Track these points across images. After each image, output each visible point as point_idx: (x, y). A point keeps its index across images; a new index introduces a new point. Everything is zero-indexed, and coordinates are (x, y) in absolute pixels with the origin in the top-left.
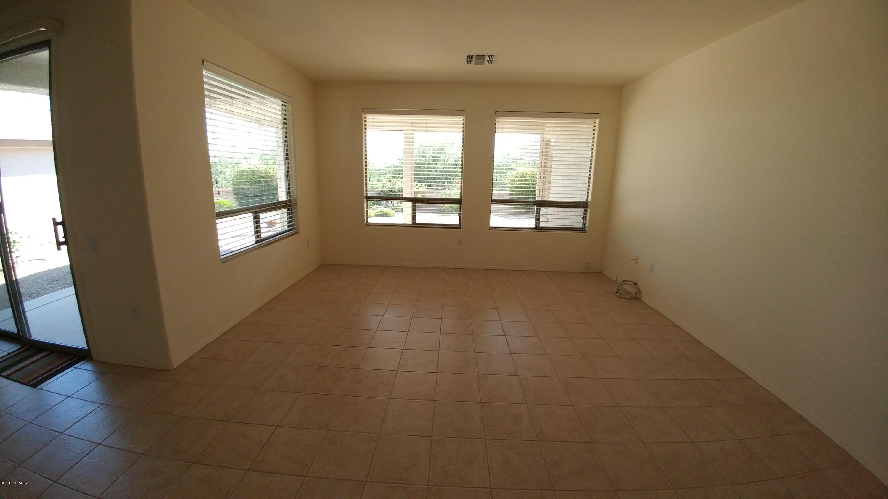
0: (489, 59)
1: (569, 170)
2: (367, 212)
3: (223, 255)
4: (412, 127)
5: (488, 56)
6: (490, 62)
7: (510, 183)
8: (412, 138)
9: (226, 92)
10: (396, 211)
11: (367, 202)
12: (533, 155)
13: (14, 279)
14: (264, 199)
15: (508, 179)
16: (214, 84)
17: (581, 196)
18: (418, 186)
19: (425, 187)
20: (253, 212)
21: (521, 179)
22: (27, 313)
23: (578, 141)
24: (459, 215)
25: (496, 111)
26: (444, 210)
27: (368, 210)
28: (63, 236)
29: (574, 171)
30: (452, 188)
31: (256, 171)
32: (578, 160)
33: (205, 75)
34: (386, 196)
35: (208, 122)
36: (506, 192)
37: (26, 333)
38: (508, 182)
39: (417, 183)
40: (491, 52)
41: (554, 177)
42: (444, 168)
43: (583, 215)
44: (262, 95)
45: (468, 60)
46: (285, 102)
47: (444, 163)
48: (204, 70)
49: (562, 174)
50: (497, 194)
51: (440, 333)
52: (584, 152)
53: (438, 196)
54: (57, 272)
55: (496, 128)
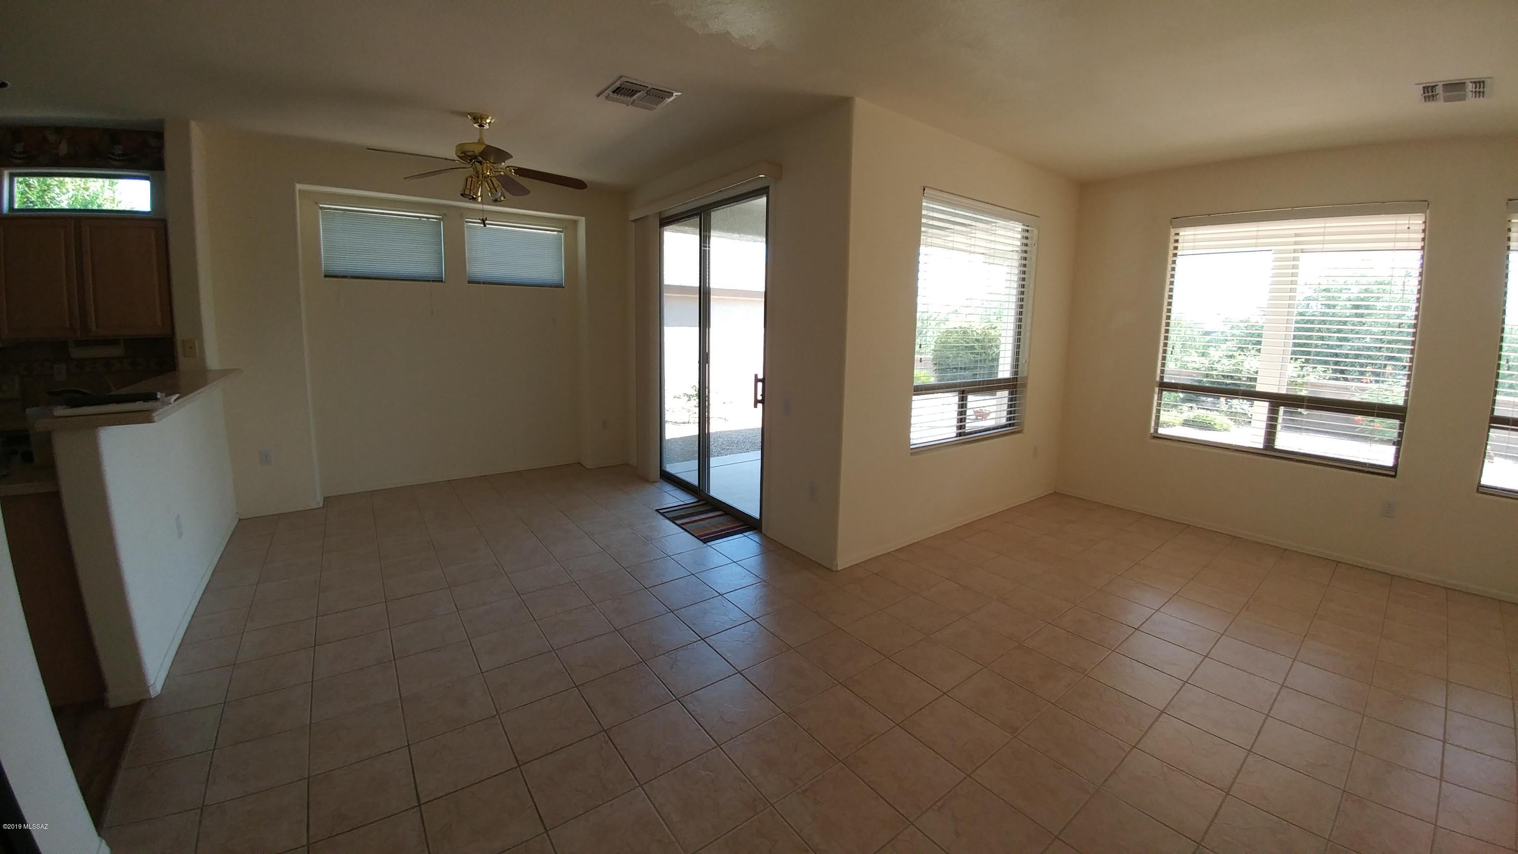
0: (1476, 88)
2: (1160, 413)
3: (914, 445)
4: (1296, 243)
5: (1471, 82)
8: (1294, 267)
10: (1233, 419)
11: (1162, 394)
13: (707, 432)
14: (976, 374)
16: (934, 216)
18: (1303, 370)
19: (1325, 376)
20: (960, 392)
24: (1395, 445)
25: (1510, 200)
28: (762, 393)
30: (1391, 381)
31: (970, 332)
33: (924, 206)
34: (1215, 386)
37: (706, 489)
40: (1476, 76)
45: (1427, 95)
46: (1028, 226)
48: (924, 200)
50: (1506, 403)
55: (1511, 239)
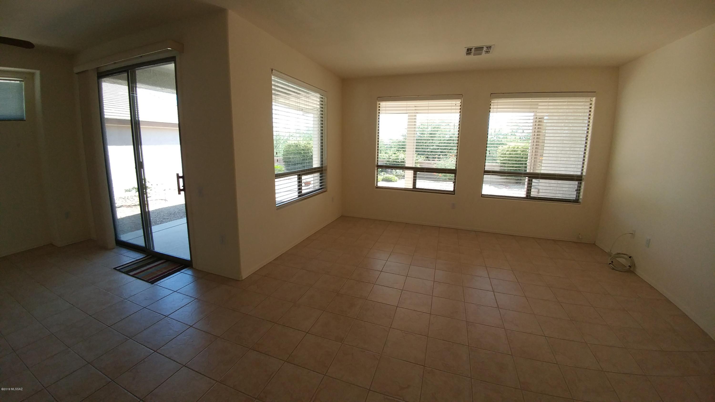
0: (487, 50)
1: (563, 145)
2: (378, 178)
3: (278, 204)
4: (415, 110)
5: (486, 47)
6: (487, 52)
7: (501, 156)
8: (415, 119)
9: (285, 90)
10: (398, 178)
11: (378, 170)
12: (525, 131)
13: (147, 211)
14: (305, 166)
15: (499, 153)
16: (278, 85)
17: (575, 170)
18: (418, 158)
19: (423, 159)
20: (297, 175)
21: (512, 153)
22: (153, 234)
23: (573, 118)
24: (453, 183)
25: (491, 94)
26: (439, 178)
27: (378, 176)
28: (183, 185)
29: (568, 145)
30: (447, 160)
31: (299, 146)
32: (572, 135)
33: (273, 79)
34: (391, 165)
35: (274, 112)
36: (497, 164)
37: (151, 247)
38: (499, 155)
39: (417, 155)
40: (488, 44)
41: (547, 152)
42: (439, 143)
43: (577, 187)
44: (308, 91)
45: (468, 52)
46: (322, 96)
47: (440, 139)
48: (272, 76)
49: (555, 149)
50: (489, 165)
51: (434, 281)
52: (579, 128)
53: (434, 166)
54: (174, 209)
55: (491, 108)
